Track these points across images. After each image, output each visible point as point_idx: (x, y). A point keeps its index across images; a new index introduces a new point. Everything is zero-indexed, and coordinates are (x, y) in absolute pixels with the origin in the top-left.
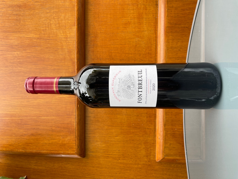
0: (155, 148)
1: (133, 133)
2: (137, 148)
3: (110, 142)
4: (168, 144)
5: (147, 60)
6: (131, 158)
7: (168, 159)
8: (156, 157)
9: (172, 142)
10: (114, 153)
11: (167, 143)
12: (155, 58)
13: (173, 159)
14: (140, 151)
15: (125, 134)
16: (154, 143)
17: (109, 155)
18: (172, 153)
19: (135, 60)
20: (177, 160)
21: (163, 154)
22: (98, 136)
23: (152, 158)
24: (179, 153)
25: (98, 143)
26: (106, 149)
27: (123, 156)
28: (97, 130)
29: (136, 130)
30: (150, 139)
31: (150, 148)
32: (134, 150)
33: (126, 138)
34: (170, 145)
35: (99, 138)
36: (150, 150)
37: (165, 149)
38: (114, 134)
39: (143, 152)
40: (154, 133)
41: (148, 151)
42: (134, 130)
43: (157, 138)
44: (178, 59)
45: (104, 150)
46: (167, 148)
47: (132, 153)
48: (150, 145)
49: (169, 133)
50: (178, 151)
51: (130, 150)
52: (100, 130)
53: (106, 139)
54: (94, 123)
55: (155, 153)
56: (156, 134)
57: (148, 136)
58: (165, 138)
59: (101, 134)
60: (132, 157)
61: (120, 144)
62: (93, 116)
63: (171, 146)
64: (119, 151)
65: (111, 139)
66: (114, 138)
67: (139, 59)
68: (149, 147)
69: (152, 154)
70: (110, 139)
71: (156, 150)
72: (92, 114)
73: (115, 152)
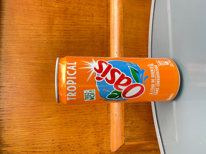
0: (110, 131)
1: (76, 110)
2: (82, 133)
3: (37, 128)
4: (130, 122)
5: (96, 4)
6: (73, 151)
7: (129, 145)
8: (111, 145)
9: (134, 119)
10: (45, 145)
11: (128, 121)
12: (107, 2)
13: (137, 144)
14: (87, 138)
15: (63, 112)
16: (108, 124)
17: (37, 148)
18: (135, 136)
19: (79, 3)
20: (143, 145)
21: (122, 139)
22: (16, 119)
23: (105, 148)
24: (145, 134)
25: (18, 131)
26: (31, 139)
27: (59, 148)
28: (16, 109)
29: (80, 105)
30: (101, 118)
31: (102, 131)
32: (78, 137)
33: (65, 119)
34: (132, 123)
35: (18, 122)
36: (102, 134)
37: (124, 130)
38: (45, 113)
39: (92, 139)
40: (108, 108)
41: (99, 136)
42: (77, 106)
43: (111, 115)
44: (139, 2)
45: (27, 142)
46: (128, 129)
47: (73, 142)
48: (102, 127)
49: (130, 106)
50: (143, 132)
51: (72, 137)
52: (21, 109)
53: (31, 122)
54: (10, 98)
55: (110, 138)
56: (110, 110)
57: (98, 114)
58: (125, 114)
59: (22, 115)
60: (73, 148)
61: (54, 130)
62: (10, 86)
63: (134, 124)
64: (52, 140)
65: (40, 122)
66: (45, 120)
67: (84, 3)
68: (100, 130)
69: (105, 140)
70: (38, 122)
71: (111, 134)
72: (7, 82)
73: (46, 142)
